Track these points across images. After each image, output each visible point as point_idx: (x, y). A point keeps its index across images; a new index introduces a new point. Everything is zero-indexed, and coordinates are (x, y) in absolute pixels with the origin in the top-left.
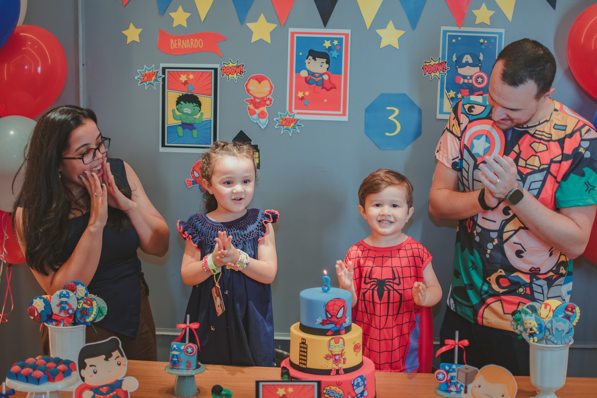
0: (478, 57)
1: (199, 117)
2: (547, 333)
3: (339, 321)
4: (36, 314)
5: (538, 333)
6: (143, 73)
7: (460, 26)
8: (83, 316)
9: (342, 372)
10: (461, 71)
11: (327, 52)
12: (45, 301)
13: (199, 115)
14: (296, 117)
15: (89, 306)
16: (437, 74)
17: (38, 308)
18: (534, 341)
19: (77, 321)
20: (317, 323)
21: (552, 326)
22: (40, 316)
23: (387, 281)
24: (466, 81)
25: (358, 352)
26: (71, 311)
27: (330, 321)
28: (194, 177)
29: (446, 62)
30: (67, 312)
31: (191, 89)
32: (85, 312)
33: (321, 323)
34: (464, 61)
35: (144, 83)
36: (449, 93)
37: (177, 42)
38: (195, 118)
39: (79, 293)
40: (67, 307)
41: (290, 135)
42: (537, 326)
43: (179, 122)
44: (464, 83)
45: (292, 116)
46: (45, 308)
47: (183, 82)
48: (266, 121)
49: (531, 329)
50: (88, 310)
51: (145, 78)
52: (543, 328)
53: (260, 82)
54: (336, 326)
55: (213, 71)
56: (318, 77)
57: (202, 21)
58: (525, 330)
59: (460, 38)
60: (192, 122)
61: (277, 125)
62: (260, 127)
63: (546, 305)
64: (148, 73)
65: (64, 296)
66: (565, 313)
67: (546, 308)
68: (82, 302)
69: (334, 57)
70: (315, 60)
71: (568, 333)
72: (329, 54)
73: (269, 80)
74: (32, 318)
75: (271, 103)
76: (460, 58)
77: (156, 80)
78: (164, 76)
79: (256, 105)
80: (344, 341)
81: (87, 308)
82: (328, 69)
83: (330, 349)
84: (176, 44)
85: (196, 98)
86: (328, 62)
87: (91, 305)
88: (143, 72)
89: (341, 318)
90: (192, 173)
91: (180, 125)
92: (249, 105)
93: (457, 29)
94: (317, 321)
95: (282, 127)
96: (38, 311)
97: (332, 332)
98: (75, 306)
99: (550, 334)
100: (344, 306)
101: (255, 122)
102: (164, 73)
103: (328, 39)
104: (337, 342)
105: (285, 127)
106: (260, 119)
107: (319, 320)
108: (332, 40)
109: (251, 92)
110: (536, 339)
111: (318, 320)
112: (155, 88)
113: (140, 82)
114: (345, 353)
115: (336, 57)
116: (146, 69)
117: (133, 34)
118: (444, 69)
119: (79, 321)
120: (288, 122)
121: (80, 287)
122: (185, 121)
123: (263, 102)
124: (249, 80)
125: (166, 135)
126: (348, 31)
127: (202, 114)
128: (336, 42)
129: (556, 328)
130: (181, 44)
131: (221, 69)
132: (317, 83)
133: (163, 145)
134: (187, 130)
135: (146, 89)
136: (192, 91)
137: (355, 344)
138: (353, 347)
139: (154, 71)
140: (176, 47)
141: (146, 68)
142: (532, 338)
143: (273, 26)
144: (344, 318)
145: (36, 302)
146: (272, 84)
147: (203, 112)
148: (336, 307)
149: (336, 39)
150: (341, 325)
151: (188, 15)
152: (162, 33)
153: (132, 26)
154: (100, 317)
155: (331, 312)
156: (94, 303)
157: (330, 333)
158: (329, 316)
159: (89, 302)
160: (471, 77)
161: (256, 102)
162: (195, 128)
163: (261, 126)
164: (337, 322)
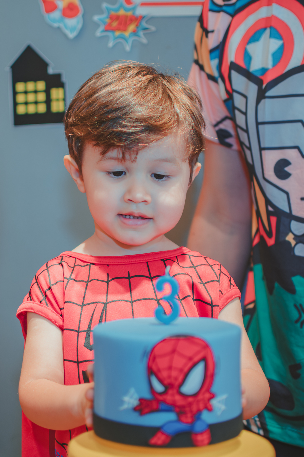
3: (190, 404)
14: (141, 11)
27: (160, 402)
33: (135, 409)
48: (79, 23)
54: (179, 420)
61: (102, 28)
62: (66, 35)
89: (195, 395)
94: (122, 402)
95: (110, 34)
97: (167, 436)
100: (204, 359)
101: (56, 25)
105: (117, 33)
106: (66, 20)
107: (131, 400)
144: (207, 395)
148: (179, 362)
150: (196, 416)
155: (164, 374)
157: (159, 440)
158: (159, 388)
163: (68, 32)
164: (183, 407)
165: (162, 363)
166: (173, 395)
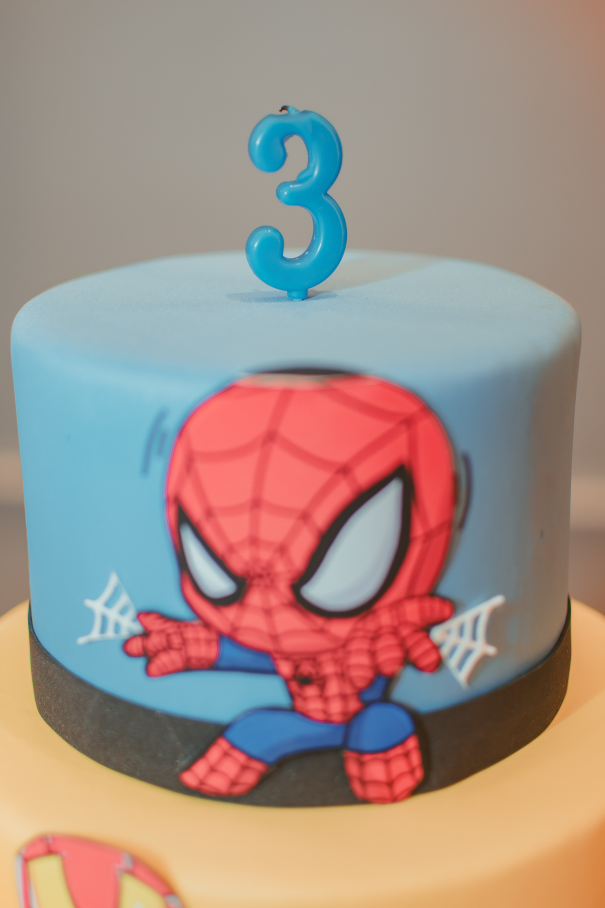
100: (403, 474)
144: (419, 611)
155: (231, 529)
158: (213, 580)
164: (313, 658)
166: (268, 612)
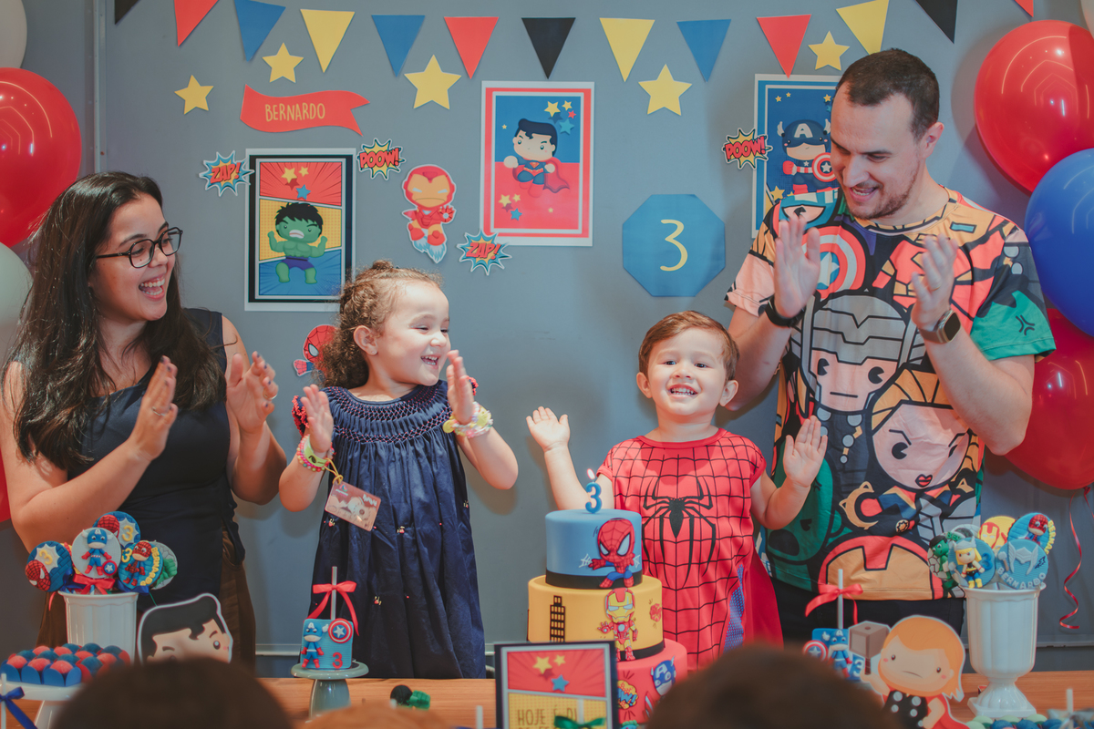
0: (822, 126)
1: (319, 245)
2: (1000, 570)
3: (623, 561)
4: (42, 575)
5: (982, 570)
6: (214, 167)
7: (788, 72)
8: (132, 576)
9: (630, 655)
10: (793, 152)
11: (551, 122)
12: (59, 550)
13: (319, 241)
14: (498, 241)
15: (145, 556)
16: (751, 158)
17: (45, 563)
18: (976, 587)
19: (122, 586)
20: (583, 566)
21: (1008, 556)
22: (50, 580)
23: (687, 500)
24: (802, 170)
25: (657, 620)
26: (109, 568)
27: (605, 561)
28: (309, 356)
29: (765, 137)
30: (102, 569)
31: (302, 195)
32: (136, 569)
33: (589, 566)
34: (797, 135)
35: (216, 185)
36: (772, 193)
37: (277, 110)
38: (311, 247)
39: (124, 535)
40: (103, 560)
41: (488, 274)
42: (980, 558)
43: (282, 255)
44: (798, 173)
45: (489, 239)
46: (59, 562)
47: (289, 181)
48: (443, 249)
49: (970, 565)
50: (142, 565)
51: (218, 176)
52: (992, 561)
53: (430, 180)
54: (617, 571)
55: (344, 161)
56: (536, 168)
57: (324, 70)
58: (959, 568)
59: (788, 95)
60: (306, 255)
61: (463, 256)
62: (432, 260)
63: (990, 526)
64: (223, 167)
65: (98, 538)
66: (1030, 532)
67: (990, 531)
68: (131, 551)
69: (565, 132)
70: (531, 138)
71: (1038, 566)
72: (555, 126)
73: (447, 176)
74: (34, 583)
75: (451, 218)
76: (790, 129)
77: (238, 179)
78: (253, 171)
79: (424, 220)
80: (633, 596)
81: (140, 562)
82: (554, 153)
83: (608, 612)
84: (275, 113)
85: (314, 210)
86: (553, 141)
87: (149, 554)
88: (214, 164)
89: (625, 555)
90: (307, 349)
91: (283, 261)
92: (411, 222)
93: (783, 78)
94: (581, 563)
95: (471, 260)
96: (45, 570)
97: (611, 581)
98: (117, 559)
99: (1005, 571)
100: (629, 533)
101: (423, 251)
102: (252, 166)
103: (553, 100)
104: (620, 599)
105: (478, 259)
106: (432, 247)
107: (586, 561)
108: (560, 101)
109: (414, 198)
110: (979, 581)
111: (583, 560)
112: (236, 194)
113: (208, 183)
114: (635, 619)
115: (569, 132)
116: (220, 160)
117: (195, 96)
118: (762, 151)
119: (125, 586)
120: (482, 250)
121: (126, 523)
122: (292, 254)
123: (437, 214)
124: (411, 175)
125: (256, 280)
126: (590, 85)
127: (325, 240)
128: (567, 106)
129: (1016, 559)
130: (286, 112)
131: (359, 157)
132: (534, 178)
133: (252, 299)
134: (296, 269)
135: (220, 195)
136: (306, 197)
137: (653, 604)
138: (649, 610)
139: (235, 163)
140: (275, 119)
141: (219, 158)
142: (972, 582)
143: (453, 78)
144: (631, 555)
145: (43, 553)
146: (453, 182)
147: (326, 236)
148: (617, 536)
149: (568, 99)
150: (626, 568)
151: (298, 60)
152: (250, 95)
153: (193, 80)
154: (165, 578)
155: (608, 543)
156: (155, 551)
157: (606, 584)
158: (605, 552)
159: (144, 549)
160: (811, 163)
161: (424, 215)
162: (311, 266)
163: (433, 258)
164: (619, 563)
165: (607, 537)
166: (613, 556)
